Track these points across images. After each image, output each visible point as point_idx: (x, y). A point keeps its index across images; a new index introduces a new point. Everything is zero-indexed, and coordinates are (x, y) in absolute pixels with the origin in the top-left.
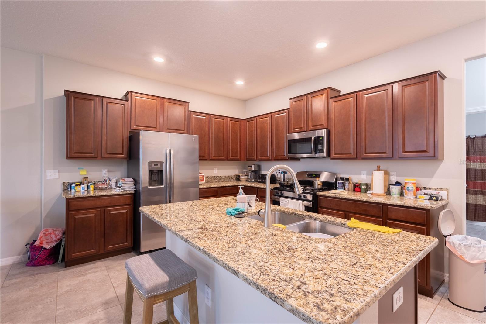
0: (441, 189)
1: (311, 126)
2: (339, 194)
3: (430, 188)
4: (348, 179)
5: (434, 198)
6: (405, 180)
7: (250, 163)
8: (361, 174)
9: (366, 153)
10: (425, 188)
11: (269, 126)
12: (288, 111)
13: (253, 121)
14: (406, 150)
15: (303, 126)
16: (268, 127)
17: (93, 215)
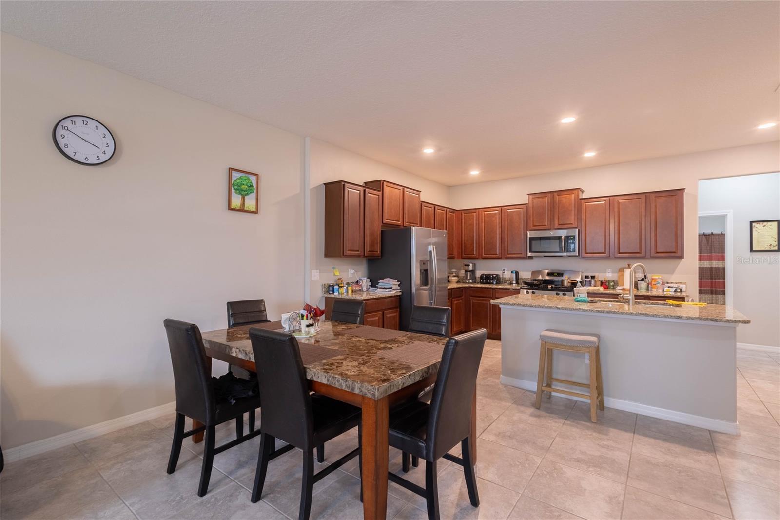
0: (681, 283)
1: (557, 225)
2: (599, 290)
3: (672, 283)
4: (593, 277)
5: (679, 290)
6: (653, 276)
7: (466, 261)
8: (606, 272)
9: (620, 253)
10: (668, 283)
11: (499, 220)
12: (526, 207)
13: (475, 214)
14: (658, 251)
15: (546, 224)
16: (497, 221)
17: (377, 318)
